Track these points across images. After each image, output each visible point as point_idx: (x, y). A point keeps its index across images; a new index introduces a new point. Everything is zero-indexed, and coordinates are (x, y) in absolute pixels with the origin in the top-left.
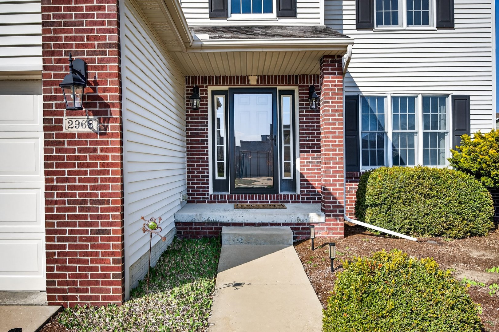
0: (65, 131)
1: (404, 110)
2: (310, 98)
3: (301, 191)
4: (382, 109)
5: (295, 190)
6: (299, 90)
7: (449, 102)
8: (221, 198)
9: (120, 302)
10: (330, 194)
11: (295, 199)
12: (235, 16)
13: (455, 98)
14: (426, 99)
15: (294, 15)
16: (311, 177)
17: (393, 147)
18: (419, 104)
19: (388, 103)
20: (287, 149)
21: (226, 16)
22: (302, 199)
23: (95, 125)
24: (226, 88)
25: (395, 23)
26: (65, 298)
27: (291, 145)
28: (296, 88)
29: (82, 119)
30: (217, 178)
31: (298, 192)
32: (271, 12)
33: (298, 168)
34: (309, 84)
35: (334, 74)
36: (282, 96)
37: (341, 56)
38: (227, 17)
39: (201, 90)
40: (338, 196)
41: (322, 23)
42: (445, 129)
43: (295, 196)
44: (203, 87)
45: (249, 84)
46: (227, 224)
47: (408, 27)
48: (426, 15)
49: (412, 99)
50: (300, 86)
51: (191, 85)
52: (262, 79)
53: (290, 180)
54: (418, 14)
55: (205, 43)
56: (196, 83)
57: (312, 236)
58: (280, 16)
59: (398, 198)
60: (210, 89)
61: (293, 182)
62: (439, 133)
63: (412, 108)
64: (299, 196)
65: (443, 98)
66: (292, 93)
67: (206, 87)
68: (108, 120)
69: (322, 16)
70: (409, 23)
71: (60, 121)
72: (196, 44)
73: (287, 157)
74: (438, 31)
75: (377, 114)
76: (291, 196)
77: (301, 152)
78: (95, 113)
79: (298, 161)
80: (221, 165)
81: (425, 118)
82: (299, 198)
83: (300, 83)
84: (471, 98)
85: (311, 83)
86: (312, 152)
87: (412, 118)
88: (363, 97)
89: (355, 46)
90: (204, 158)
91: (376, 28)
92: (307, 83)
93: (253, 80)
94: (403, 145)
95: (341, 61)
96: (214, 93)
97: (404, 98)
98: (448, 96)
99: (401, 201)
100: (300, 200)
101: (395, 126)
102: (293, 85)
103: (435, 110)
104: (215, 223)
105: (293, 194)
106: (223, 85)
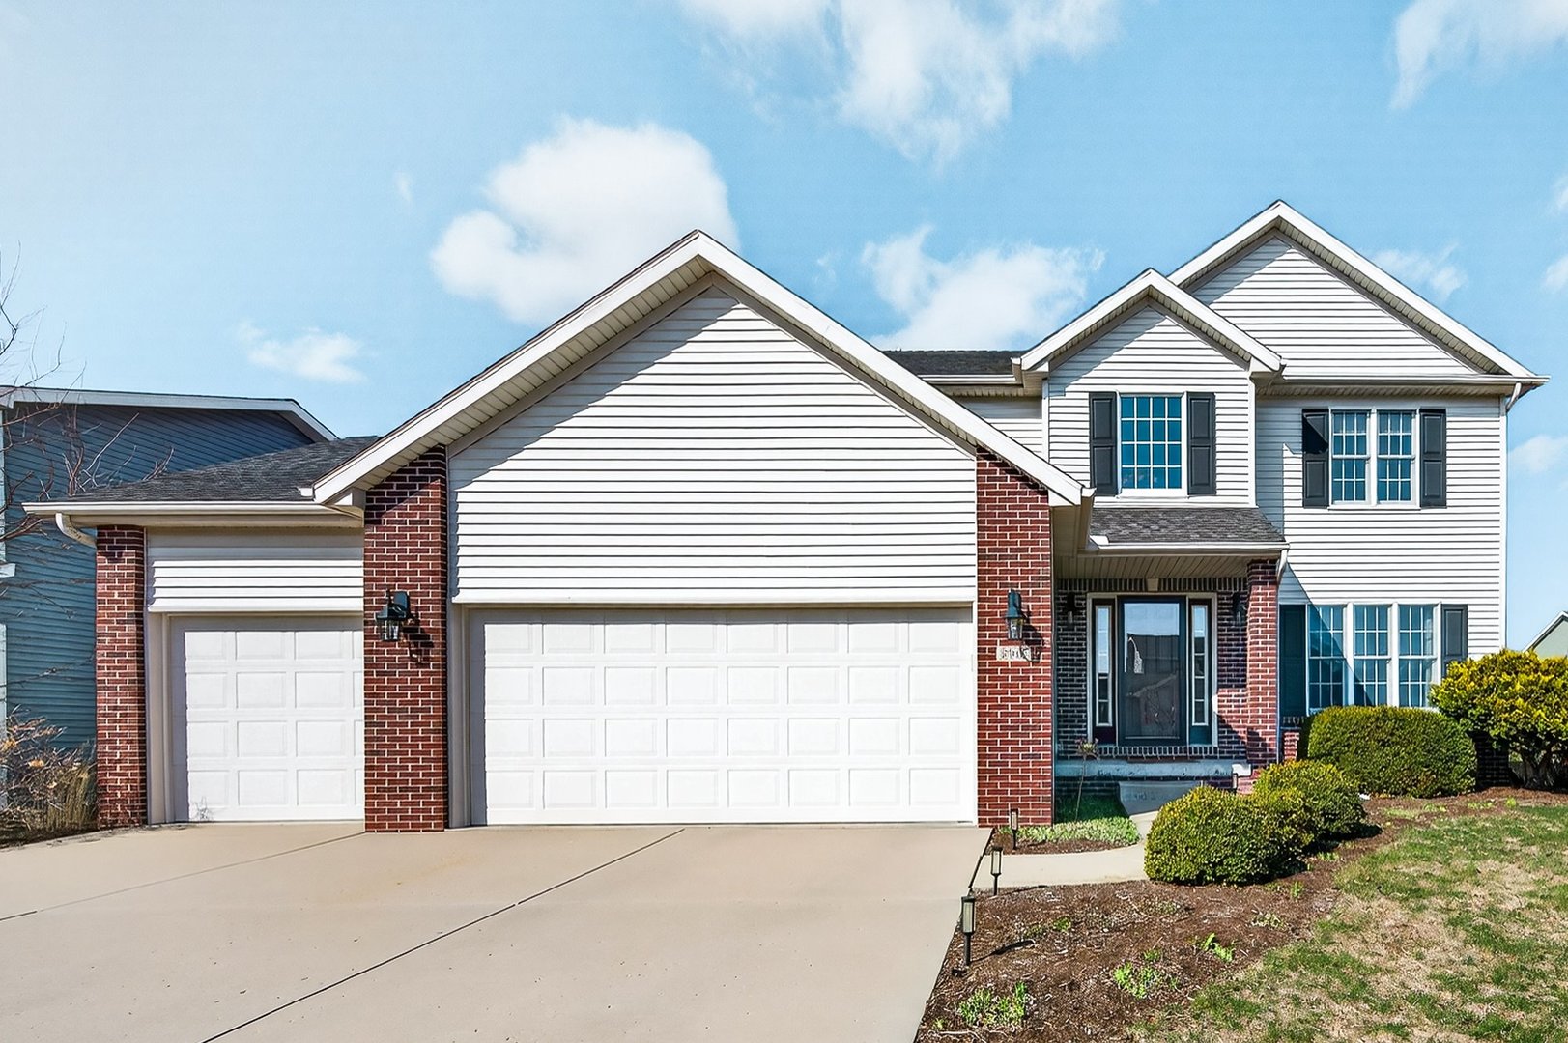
0: (998, 660)
1: (1371, 626)
2: (1234, 611)
3: (1219, 742)
4: (1339, 625)
5: (1209, 740)
6: (1219, 599)
7: (1437, 613)
8: (1106, 753)
9: (1050, 824)
10: (1261, 739)
11: (1211, 753)
12: (1126, 492)
13: (1445, 608)
14: (1403, 609)
15: (1212, 491)
16: (1234, 722)
17: (1356, 680)
18: (1394, 615)
19: (1349, 616)
20: (1200, 683)
21: (1115, 493)
22: (1221, 753)
23: (1028, 653)
24: (1113, 595)
25: (1361, 497)
26: (996, 820)
27: (1206, 677)
28: (1214, 597)
29: (1016, 649)
30: (1097, 724)
31: (1215, 743)
32: (1179, 486)
33: (1215, 709)
34: (1233, 591)
35: (1265, 584)
36: (1193, 606)
37: (1274, 561)
38: (1117, 494)
39: (1078, 599)
40: (1267, 741)
41: (1252, 504)
42: (1432, 654)
43: (1210, 748)
44: (1081, 594)
45: (1146, 591)
46: (1125, 779)
47: (1378, 503)
48: (1407, 486)
49: (1384, 609)
50: (1219, 593)
51: (1064, 591)
52: (1165, 582)
53: (1205, 727)
54: (1394, 485)
55: (1101, 547)
56: (1071, 589)
57: (1235, 787)
58: (1191, 493)
59: (1349, 746)
60: (1091, 596)
61: (1208, 730)
62: (1423, 660)
63: (1384, 623)
64: (1215, 748)
65: (1429, 609)
66: (1207, 602)
67: (1086, 594)
68: (1041, 650)
69: (1252, 492)
70: (1381, 497)
71: (994, 650)
72: (1091, 548)
73: (1200, 694)
74: (1422, 511)
75: (1332, 631)
76: (1206, 749)
77: (1219, 686)
78: (1028, 643)
79: (1215, 699)
80: (1104, 707)
81: (1403, 637)
82: (1216, 752)
83: (1220, 588)
84: (1470, 608)
85: (1235, 589)
86: (1236, 686)
87: (1384, 637)
88: (1312, 606)
89: (1291, 553)
90: (1081, 696)
91: (1332, 507)
92: (1230, 589)
93: (1153, 585)
94: (1371, 678)
95: (1275, 567)
96: (1096, 602)
97: (1371, 608)
98: (1436, 605)
99: (1353, 749)
100: (1218, 755)
101: (1358, 650)
102: (1210, 591)
103: (1416, 625)
104: (1107, 778)
105: (1208, 746)
106: (1110, 591)
